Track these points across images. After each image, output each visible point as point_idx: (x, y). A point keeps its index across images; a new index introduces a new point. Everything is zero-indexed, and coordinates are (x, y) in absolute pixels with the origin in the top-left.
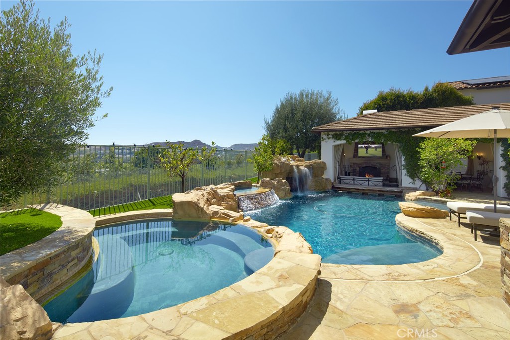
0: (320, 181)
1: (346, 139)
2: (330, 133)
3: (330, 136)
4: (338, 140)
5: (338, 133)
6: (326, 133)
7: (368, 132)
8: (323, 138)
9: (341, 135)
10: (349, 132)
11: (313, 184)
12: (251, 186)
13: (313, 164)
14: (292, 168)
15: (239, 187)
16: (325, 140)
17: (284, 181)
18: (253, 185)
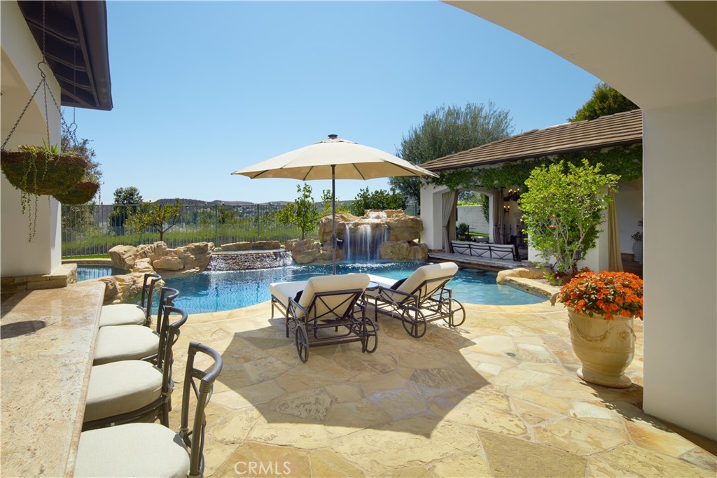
1: (448, 182)
11: (389, 251)
12: (279, 248)
13: (392, 222)
14: (342, 227)
15: (261, 247)
16: (424, 186)
17: (315, 243)
18: (282, 246)
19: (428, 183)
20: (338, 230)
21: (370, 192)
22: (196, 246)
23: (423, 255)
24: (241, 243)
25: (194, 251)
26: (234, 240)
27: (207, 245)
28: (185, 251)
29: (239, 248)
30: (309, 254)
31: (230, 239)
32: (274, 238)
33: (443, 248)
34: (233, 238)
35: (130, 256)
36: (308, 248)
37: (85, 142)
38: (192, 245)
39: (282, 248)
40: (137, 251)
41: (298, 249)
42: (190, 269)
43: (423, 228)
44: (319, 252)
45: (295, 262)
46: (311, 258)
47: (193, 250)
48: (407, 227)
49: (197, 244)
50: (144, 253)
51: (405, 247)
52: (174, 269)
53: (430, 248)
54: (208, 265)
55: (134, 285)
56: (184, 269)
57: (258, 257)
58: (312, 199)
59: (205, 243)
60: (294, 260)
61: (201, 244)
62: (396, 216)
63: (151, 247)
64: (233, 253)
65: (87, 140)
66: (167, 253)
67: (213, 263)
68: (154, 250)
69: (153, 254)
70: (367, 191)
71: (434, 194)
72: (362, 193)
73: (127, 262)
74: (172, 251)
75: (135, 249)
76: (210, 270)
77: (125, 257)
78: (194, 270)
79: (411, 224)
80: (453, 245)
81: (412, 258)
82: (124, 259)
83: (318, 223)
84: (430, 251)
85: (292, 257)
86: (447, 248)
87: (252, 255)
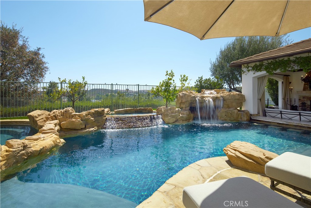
0: (231, 112)
1: (266, 69)
2: (250, 65)
3: (250, 68)
4: (258, 71)
5: (258, 63)
6: (246, 65)
7: (292, 58)
8: (243, 71)
9: (261, 65)
10: (270, 61)
11: (224, 114)
12: (152, 112)
13: (225, 96)
14: (194, 99)
15: (140, 112)
16: (245, 73)
17: (177, 109)
18: (154, 111)
19: (249, 71)
20: (191, 100)
21: (203, 79)
22: (95, 111)
23: (247, 118)
24: (127, 109)
25: (93, 115)
26: (123, 107)
27: (104, 110)
28: (87, 115)
29: (126, 112)
30: (173, 117)
31: (121, 106)
32: (148, 106)
33: (259, 113)
34: (122, 105)
35: (42, 119)
36: (172, 113)
37: (39, 49)
38: (92, 111)
39: (154, 112)
40: (49, 115)
41: (166, 113)
42: (89, 128)
43: (245, 100)
44: (180, 115)
45: (164, 123)
46: (174, 120)
47: (93, 113)
48: (235, 99)
49: (97, 109)
50: (55, 116)
51: (236, 112)
52: (77, 128)
53: (250, 113)
54: (105, 124)
55: (23, 150)
56: (85, 128)
57: (139, 119)
58: (174, 81)
59: (103, 109)
60: (163, 120)
61: (100, 110)
62: (222, 93)
63: (61, 112)
64: (122, 116)
65: (40, 48)
66: (73, 116)
67: (108, 124)
68: (63, 114)
69: (61, 117)
70: (202, 78)
71: (254, 78)
72: (199, 79)
73: (39, 124)
74: (77, 115)
75: (48, 113)
76: (105, 128)
77: (37, 119)
78: (93, 129)
79: (237, 97)
80: (266, 111)
81: (240, 120)
82: (36, 121)
83: (177, 97)
84: (251, 115)
85: (162, 119)
86: (261, 113)
87: (135, 117)
